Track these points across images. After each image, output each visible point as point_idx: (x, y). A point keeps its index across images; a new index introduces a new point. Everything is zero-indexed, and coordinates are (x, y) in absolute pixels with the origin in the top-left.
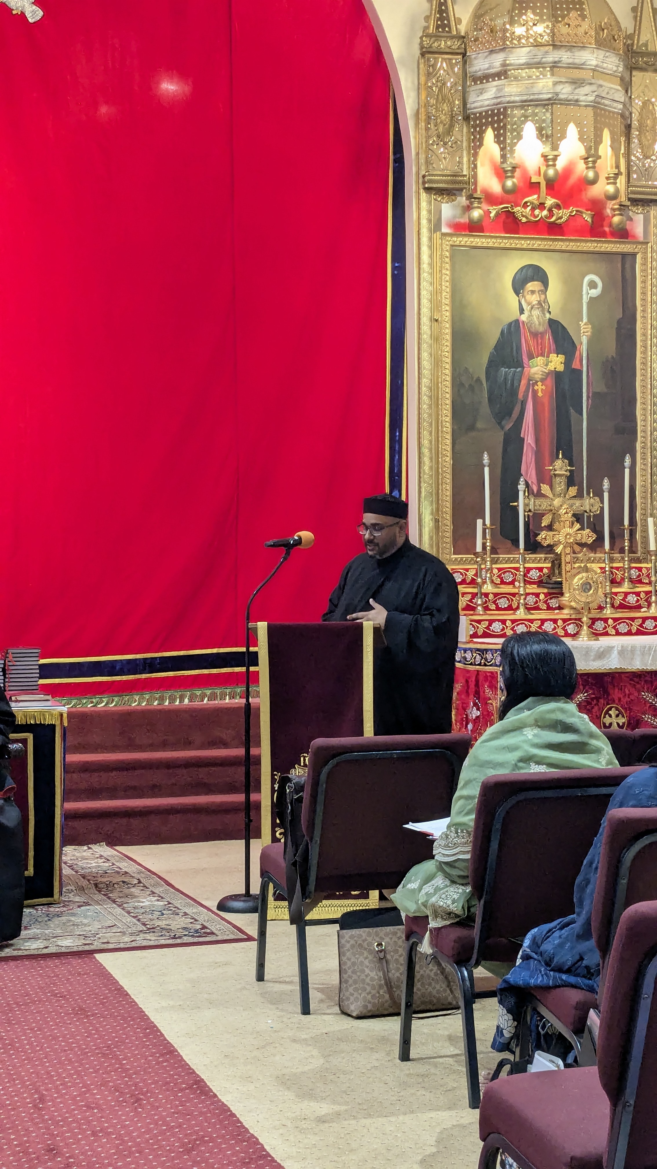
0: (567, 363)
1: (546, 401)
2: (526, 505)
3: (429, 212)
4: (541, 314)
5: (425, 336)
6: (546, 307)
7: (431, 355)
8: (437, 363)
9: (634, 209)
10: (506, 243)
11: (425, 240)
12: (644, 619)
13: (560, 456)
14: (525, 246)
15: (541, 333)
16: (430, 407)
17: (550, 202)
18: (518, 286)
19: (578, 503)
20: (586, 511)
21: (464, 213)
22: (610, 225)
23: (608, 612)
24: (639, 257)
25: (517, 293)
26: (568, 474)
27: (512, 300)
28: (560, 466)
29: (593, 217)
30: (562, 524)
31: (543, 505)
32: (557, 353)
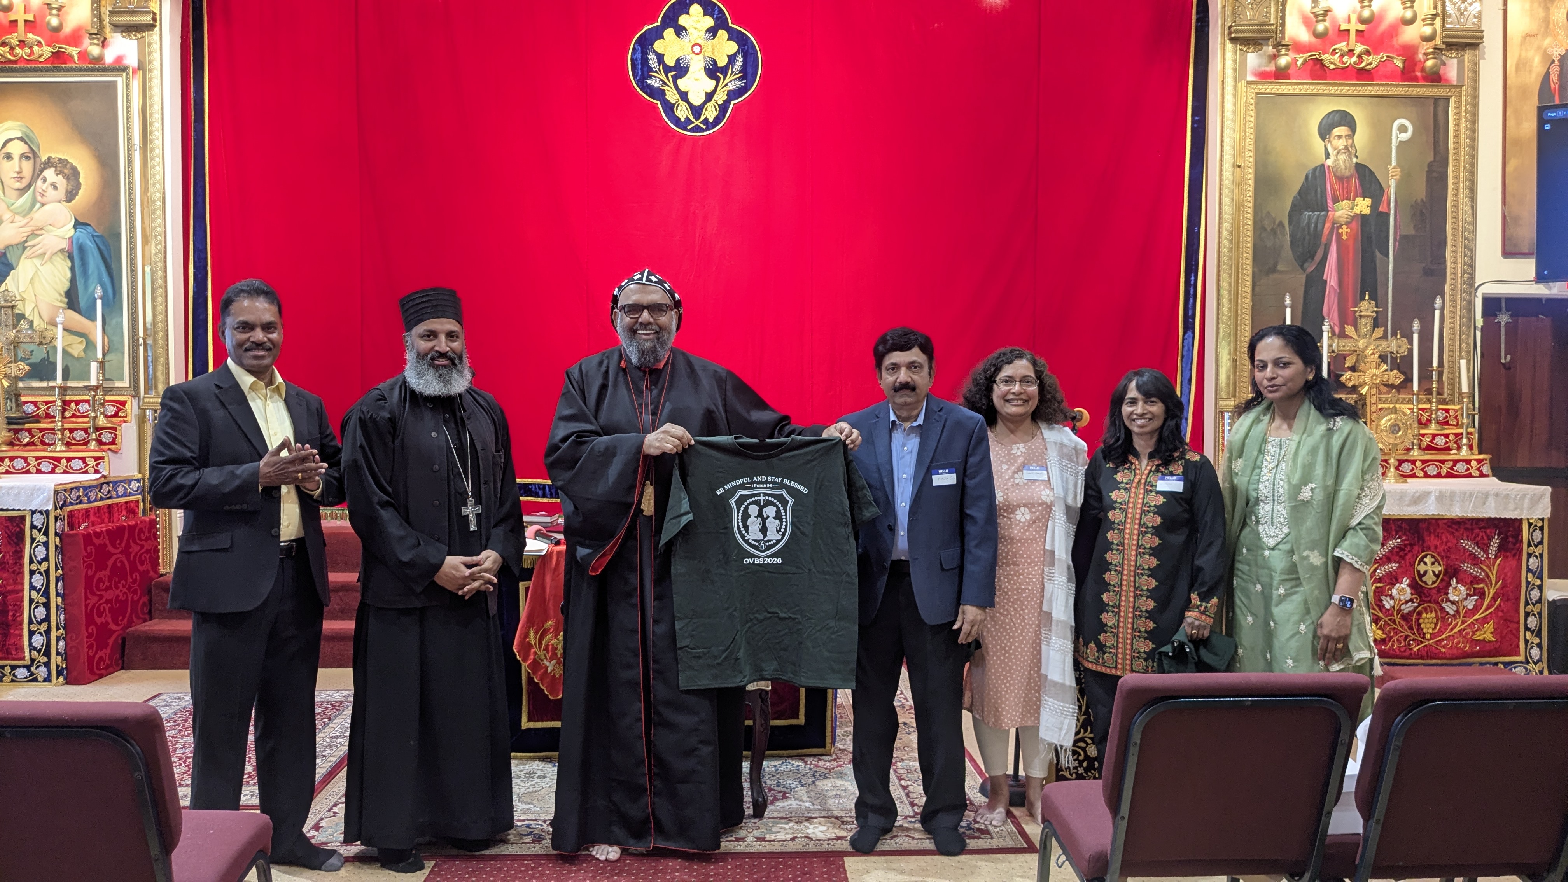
0: (1374, 207)
1: (1351, 243)
2: (1330, 346)
3: (1235, 61)
4: (1348, 159)
5: (1227, 182)
6: (1353, 151)
7: (1233, 200)
8: (1239, 208)
9: (1448, 54)
10: (1313, 90)
11: (1229, 89)
12: (1456, 462)
13: (1367, 297)
14: (1332, 92)
15: (1347, 177)
16: (1230, 250)
17: (1359, 48)
18: (1325, 132)
19: (1384, 344)
20: (1392, 352)
21: (1270, 62)
22: (1423, 70)
23: (1415, 454)
24: (1452, 101)
25: (1323, 138)
26: (1374, 315)
27: (1318, 145)
28: (1367, 307)
29: (1404, 62)
30: (1368, 365)
31: (1347, 346)
32: (1364, 197)
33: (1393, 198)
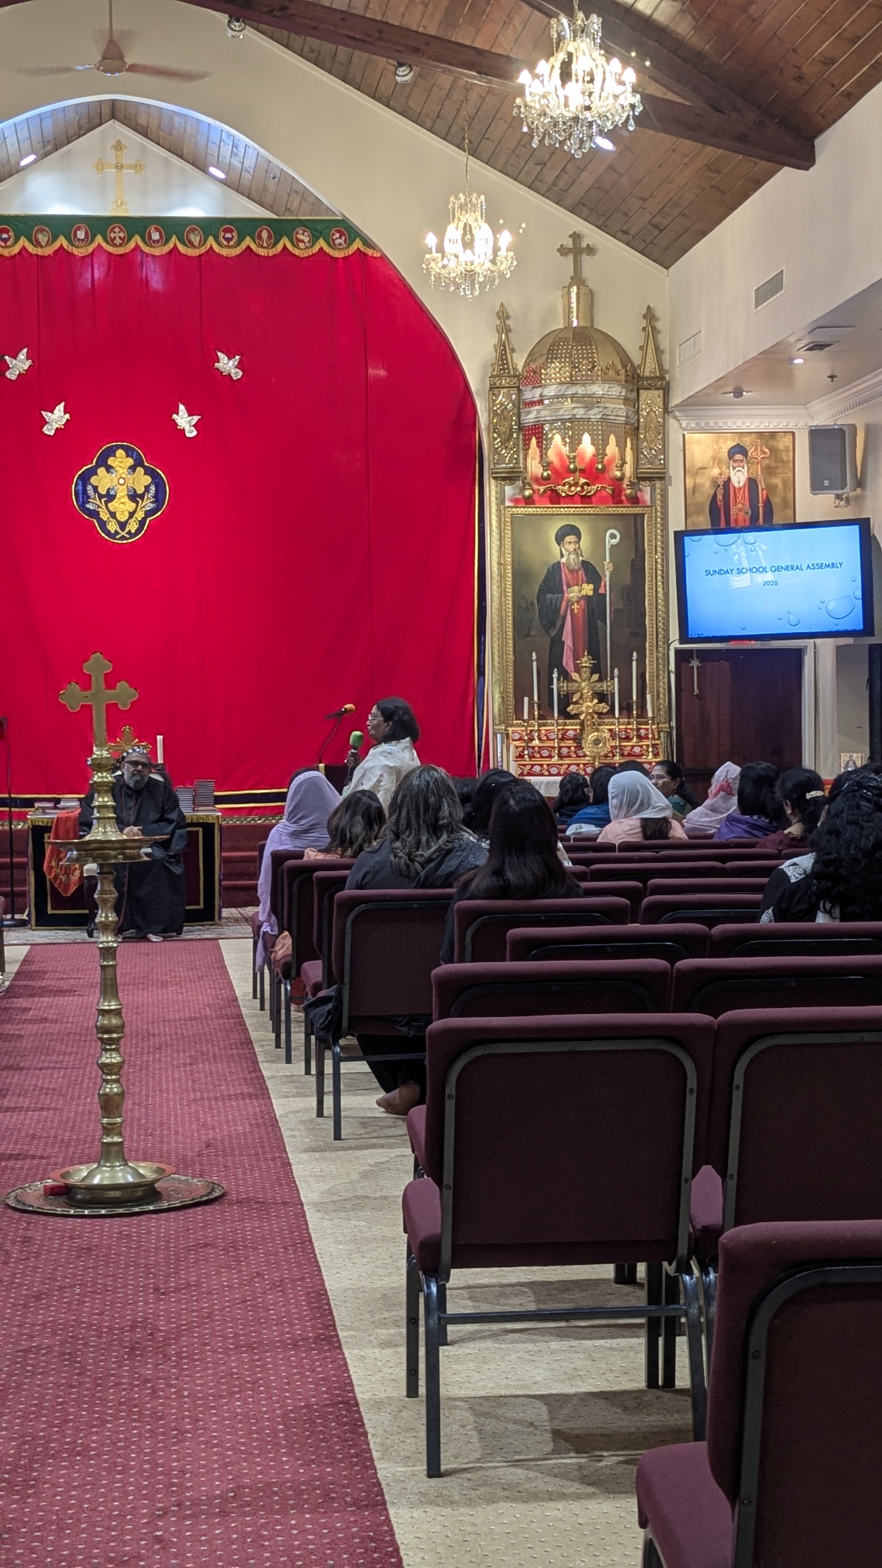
0: (596, 590)
1: (580, 615)
3: (497, 492)
4: (576, 558)
5: (494, 575)
7: (499, 588)
8: (503, 592)
9: (642, 485)
10: (550, 511)
11: (493, 511)
13: (585, 654)
15: (576, 570)
17: (583, 481)
18: (560, 539)
19: (599, 685)
20: (602, 691)
21: (520, 493)
22: (626, 495)
24: (646, 516)
25: (559, 544)
27: (556, 548)
29: (613, 490)
30: (585, 700)
31: (573, 686)
32: (588, 583)
33: (608, 584)
